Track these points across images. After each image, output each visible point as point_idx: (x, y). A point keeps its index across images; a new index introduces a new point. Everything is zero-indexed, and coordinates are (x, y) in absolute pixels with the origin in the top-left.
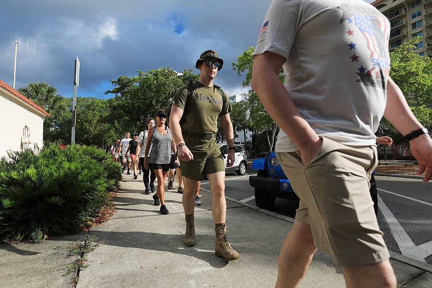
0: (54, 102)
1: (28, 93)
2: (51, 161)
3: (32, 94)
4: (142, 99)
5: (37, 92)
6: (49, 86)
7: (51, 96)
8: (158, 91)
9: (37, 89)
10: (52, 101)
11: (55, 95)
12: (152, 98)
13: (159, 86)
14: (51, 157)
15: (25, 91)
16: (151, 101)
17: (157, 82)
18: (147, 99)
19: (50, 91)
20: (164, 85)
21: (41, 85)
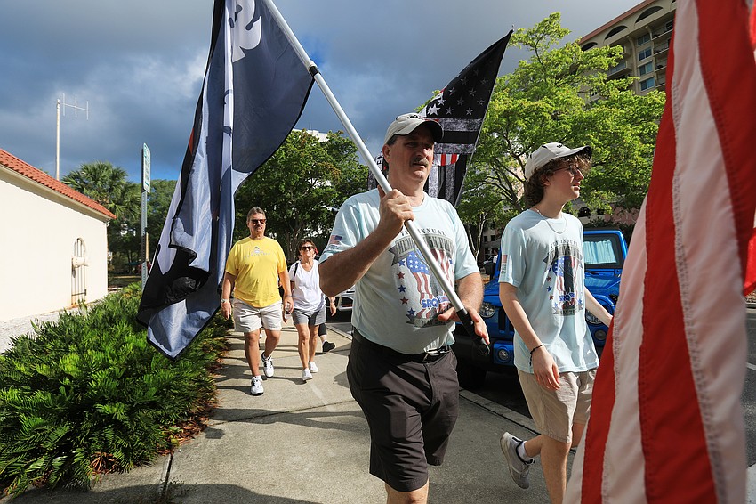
0: (123, 193)
1: (81, 181)
2: (106, 335)
3: (87, 182)
4: (263, 182)
5: (95, 179)
6: (114, 168)
7: (119, 184)
8: (288, 169)
9: (95, 174)
10: (119, 191)
11: (124, 182)
12: (280, 180)
13: (290, 160)
14: (105, 327)
15: (76, 177)
16: (277, 186)
17: (286, 155)
18: (271, 183)
19: (116, 176)
20: (297, 159)
21: (102, 167)
